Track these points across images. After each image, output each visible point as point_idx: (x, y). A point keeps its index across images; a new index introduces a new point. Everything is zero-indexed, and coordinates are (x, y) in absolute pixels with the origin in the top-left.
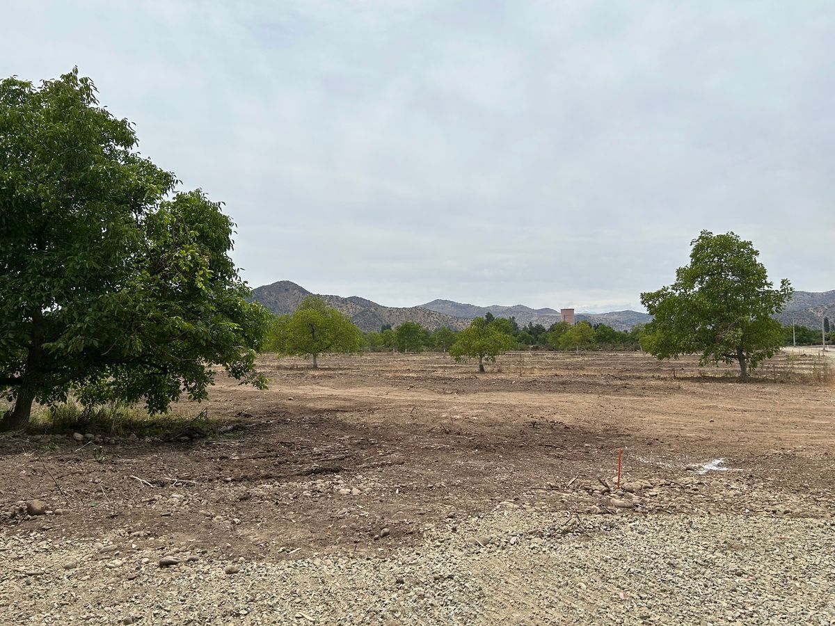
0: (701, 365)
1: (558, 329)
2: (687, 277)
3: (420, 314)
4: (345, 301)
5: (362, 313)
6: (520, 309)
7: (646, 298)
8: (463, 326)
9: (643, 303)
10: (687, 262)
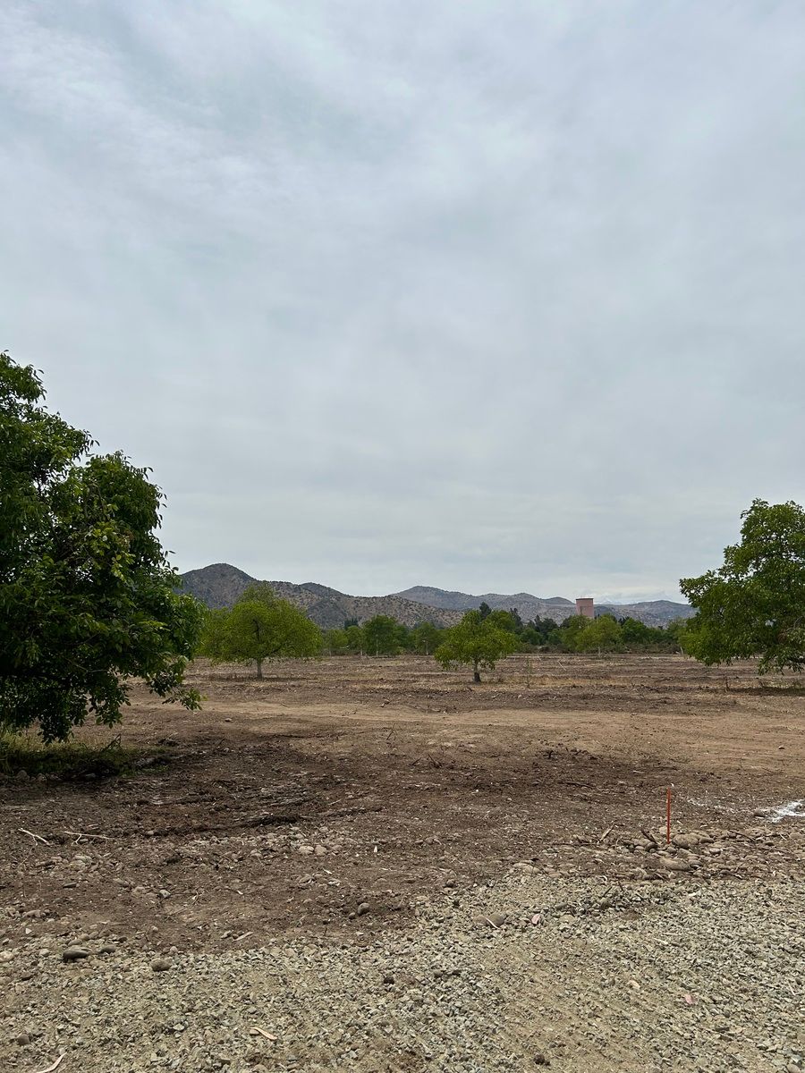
0: (761, 673)
1: (573, 624)
2: (738, 558)
3: (396, 604)
4: (298, 588)
5: (321, 605)
6: (524, 598)
7: (687, 585)
8: (453, 621)
9: (683, 592)
10: (737, 540)
